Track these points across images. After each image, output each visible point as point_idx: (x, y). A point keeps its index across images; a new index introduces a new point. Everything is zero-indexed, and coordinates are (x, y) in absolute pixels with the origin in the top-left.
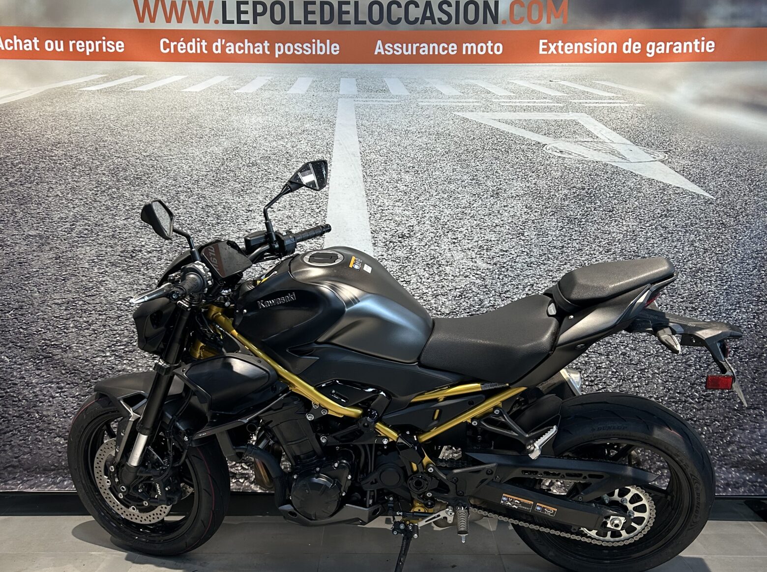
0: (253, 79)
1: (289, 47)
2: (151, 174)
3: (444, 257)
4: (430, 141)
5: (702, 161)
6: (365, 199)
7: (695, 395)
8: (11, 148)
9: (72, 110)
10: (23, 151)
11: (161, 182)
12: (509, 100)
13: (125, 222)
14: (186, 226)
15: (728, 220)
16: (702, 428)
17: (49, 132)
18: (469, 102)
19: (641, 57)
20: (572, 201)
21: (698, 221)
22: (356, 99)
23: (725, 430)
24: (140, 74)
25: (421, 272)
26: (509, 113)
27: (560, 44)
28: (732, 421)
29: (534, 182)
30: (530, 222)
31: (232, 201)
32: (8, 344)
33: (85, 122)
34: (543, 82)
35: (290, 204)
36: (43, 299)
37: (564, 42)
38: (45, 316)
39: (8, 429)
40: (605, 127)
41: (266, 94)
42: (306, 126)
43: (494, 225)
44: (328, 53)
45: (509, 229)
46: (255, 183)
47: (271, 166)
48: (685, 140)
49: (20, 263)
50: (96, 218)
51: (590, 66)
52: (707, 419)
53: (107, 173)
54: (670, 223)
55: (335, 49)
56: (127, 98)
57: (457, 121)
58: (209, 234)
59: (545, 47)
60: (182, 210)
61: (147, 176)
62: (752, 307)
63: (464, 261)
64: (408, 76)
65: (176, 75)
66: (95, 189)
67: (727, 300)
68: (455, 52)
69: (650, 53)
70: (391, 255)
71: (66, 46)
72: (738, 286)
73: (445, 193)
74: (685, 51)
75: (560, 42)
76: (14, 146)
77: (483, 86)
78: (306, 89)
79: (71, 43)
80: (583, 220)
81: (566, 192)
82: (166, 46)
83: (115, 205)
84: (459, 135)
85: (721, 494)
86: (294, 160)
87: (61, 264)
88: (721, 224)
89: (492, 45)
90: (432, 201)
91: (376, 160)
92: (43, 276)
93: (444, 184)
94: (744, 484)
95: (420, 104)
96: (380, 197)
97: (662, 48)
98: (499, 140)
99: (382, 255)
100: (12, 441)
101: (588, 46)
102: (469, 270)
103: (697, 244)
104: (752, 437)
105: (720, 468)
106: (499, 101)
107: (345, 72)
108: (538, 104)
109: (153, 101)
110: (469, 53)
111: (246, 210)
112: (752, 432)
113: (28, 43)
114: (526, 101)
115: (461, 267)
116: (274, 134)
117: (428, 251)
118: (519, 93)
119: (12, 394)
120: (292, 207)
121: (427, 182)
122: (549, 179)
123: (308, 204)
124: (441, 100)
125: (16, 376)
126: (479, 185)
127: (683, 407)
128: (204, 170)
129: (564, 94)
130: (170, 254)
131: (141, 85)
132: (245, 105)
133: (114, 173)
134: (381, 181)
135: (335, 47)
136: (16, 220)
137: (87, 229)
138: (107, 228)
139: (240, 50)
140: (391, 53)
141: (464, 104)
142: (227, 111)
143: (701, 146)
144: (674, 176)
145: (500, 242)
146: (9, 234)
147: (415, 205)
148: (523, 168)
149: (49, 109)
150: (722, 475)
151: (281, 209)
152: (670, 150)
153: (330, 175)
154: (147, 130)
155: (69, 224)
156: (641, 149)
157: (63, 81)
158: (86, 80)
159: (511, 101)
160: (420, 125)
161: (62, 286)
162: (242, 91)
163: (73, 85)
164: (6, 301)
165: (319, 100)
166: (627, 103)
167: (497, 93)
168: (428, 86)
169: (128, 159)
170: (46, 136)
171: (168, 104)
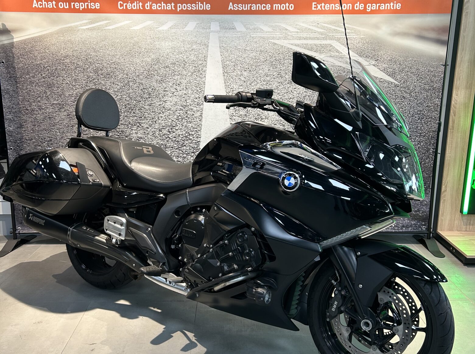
0: (166, 23)
1: (184, 6)
2: (115, 72)
3: (264, 114)
4: (257, 55)
5: (394, 65)
6: (224, 85)
8: (43, 59)
9: (73, 39)
10: (49, 60)
11: (120, 76)
14: (133, 99)
15: (406, 95)
17: (62, 51)
18: (277, 35)
19: (364, 12)
21: (391, 96)
22: (219, 33)
24: (108, 20)
26: (297, 40)
27: (323, 5)
30: (307, 96)
31: (156, 86)
33: (80, 45)
34: (314, 24)
35: (186, 87)
36: (62, 136)
37: (325, 4)
40: (345, 48)
41: (173, 31)
42: (194, 47)
43: (289, 98)
44: (205, 9)
46: (168, 76)
47: (176, 68)
48: (385, 54)
49: (50, 118)
51: (338, 16)
53: (92, 72)
55: (208, 7)
56: (102, 33)
57: (271, 44)
58: (145, 103)
59: (315, 6)
60: (131, 91)
61: (113, 73)
62: (417, 139)
63: (274, 116)
64: (246, 21)
65: (127, 21)
66: (87, 80)
68: (270, 9)
69: (369, 10)
70: (237, 114)
71: (70, 5)
72: (411, 128)
73: (265, 82)
74: (386, 8)
75: (323, 3)
76: (45, 58)
77: (284, 26)
78: (193, 28)
79: (72, 4)
82: (121, 5)
84: (272, 52)
85: (400, 231)
86: (188, 64)
87: (70, 118)
88: (402, 97)
89: (288, 5)
91: (229, 65)
92: (61, 125)
93: (264, 77)
94: (411, 226)
95: (252, 35)
96: (232, 83)
97: (375, 7)
99: (233, 114)
101: (337, 6)
102: (277, 121)
106: (292, 34)
107: (213, 19)
108: (312, 36)
109: (115, 34)
110: (277, 9)
111: (164, 90)
113: (50, 4)
114: (306, 34)
115: (273, 119)
116: (177, 51)
117: (256, 112)
118: (302, 30)
120: (187, 89)
121: (255, 76)
123: (195, 87)
124: (263, 34)
126: (282, 77)
128: (142, 70)
129: (324, 31)
130: (125, 113)
131: (109, 26)
132: (162, 36)
133: (96, 71)
134: (232, 75)
135: (208, 6)
136: (47, 96)
139: (159, 8)
140: (237, 9)
141: (274, 36)
142: (153, 39)
143: (393, 57)
144: (380, 73)
147: (250, 88)
149: (62, 38)
150: (400, 222)
151: (181, 90)
152: (378, 60)
153: (206, 72)
154: (112, 49)
155: (74, 98)
156: (363, 59)
157: (68, 24)
158: (81, 23)
159: (298, 34)
160: (252, 47)
161: (71, 129)
162: (160, 29)
163: (74, 26)
164: (43, 137)
165: (200, 33)
166: (356, 35)
167: (290, 30)
168: (256, 26)
169: (103, 64)
170: (61, 52)
171: (123, 35)
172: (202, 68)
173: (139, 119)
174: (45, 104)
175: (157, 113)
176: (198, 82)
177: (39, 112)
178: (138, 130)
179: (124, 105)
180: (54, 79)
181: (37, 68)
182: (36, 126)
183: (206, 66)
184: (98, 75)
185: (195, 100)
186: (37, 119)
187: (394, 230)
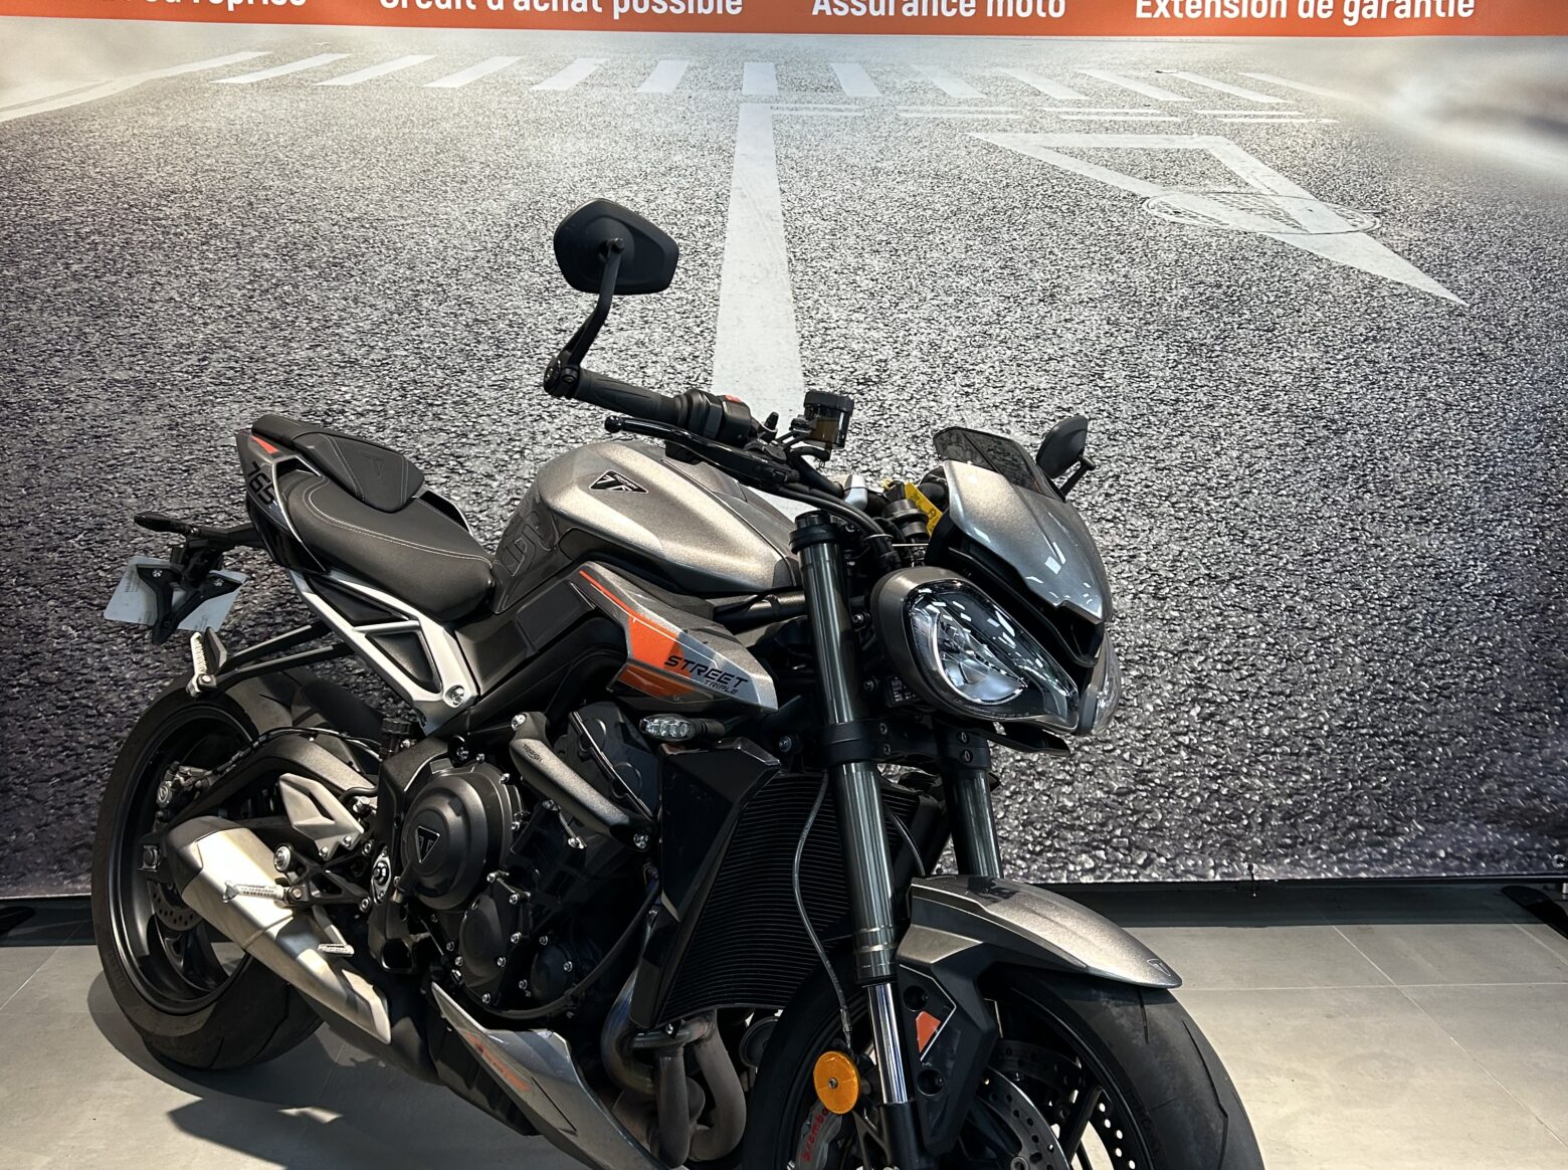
0: (570, 63)
2: (363, 256)
3: (947, 422)
4: (921, 190)
5: (1445, 232)
6: (791, 307)
7: (1423, 687)
8: (74, 202)
9: (199, 124)
10: (99, 208)
11: (383, 273)
12: (1078, 110)
13: (311, 353)
14: (435, 362)
15: (1491, 347)
16: (1434, 750)
17: (152, 170)
18: (1000, 113)
19: (1333, 26)
20: (1198, 310)
21: (1435, 350)
22: (775, 105)
23: (1476, 752)
24: (338, 52)
25: (901, 452)
26: (1077, 135)
28: (1490, 735)
29: (1123, 271)
30: (1115, 352)
31: (527, 311)
32: (74, 601)
33: (226, 149)
34: (1142, 74)
35: (642, 317)
38: (148, 544)
39: (78, 772)
40: (1262, 165)
41: (597, 94)
42: (676, 159)
43: (1046, 357)
44: (720, 11)
45: (1074, 366)
48: (1413, 191)
49: (97, 437)
50: (252, 344)
51: (1233, 42)
52: (1444, 732)
53: (272, 254)
54: (1381, 353)
55: (733, 4)
56: (313, 100)
57: (976, 149)
58: (481, 378)
59: (1148, 3)
60: (425, 330)
61: (354, 260)
62: (1531, 515)
64: (879, 60)
65: (413, 54)
66: (249, 287)
67: (1487, 502)
68: (972, 12)
69: (1351, 19)
72: (1508, 475)
73: (950, 295)
74: (1417, 14)
76: (81, 197)
77: (1026, 81)
78: (674, 86)
80: (1217, 348)
81: (1185, 291)
83: (289, 319)
84: (979, 178)
85: (1467, 874)
87: (181, 439)
88: (1478, 354)
90: (925, 310)
91: (815, 228)
92: (144, 464)
93: (948, 276)
95: (902, 115)
96: (821, 302)
97: (1374, 9)
98: (1056, 188)
100: (84, 795)
101: (1231, 3)
103: (1432, 395)
104: (1525, 764)
105: (1466, 825)
106: (1059, 110)
107: (754, 50)
108: (1134, 118)
109: (367, 106)
110: (1000, 13)
111: (555, 328)
112: (1526, 755)
114: (1110, 110)
116: (611, 175)
117: (915, 411)
118: (1096, 95)
119: (84, 701)
120: (646, 322)
121: (915, 271)
122: (1154, 266)
123: (678, 316)
124: (945, 109)
125: (91, 667)
126: (1017, 278)
127: (1399, 711)
128: (471, 247)
129: (1183, 99)
130: (402, 419)
131: (340, 74)
132: (552, 115)
133: (287, 253)
134: (823, 270)
136: (87, 349)
137: (232, 368)
138: (274, 366)
139: (541, 4)
140: (844, 13)
141: (989, 116)
142: (516, 129)
143: (1443, 203)
144: (1392, 261)
145: (1056, 392)
146: (73, 377)
147: (891, 319)
148: (1103, 244)
149: (152, 121)
150: (1470, 836)
151: (625, 327)
152: (1384, 211)
153: (722, 259)
154: (354, 167)
155: (196, 358)
156: (1329, 207)
157: (179, 64)
158: (229, 63)
159: (1081, 110)
160: (902, 158)
161: (183, 484)
162: (547, 86)
163: (201, 71)
164: (70, 514)
165: (702, 105)
166: (1304, 117)
167: (1053, 95)
168: (919, 80)
169: (315, 225)
170: (146, 177)
171: (396, 113)
172: (708, 241)
173: (455, 440)
174: (82, 380)
175: (529, 419)
176: (690, 297)
177: (56, 413)
178: (452, 484)
179: (396, 385)
180: (114, 283)
181: (48, 240)
182: (42, 472)
183: (722, 232)
184: (296, 269)
185: (678, 366)
186: (46, 443)
187: (1445, 871)
